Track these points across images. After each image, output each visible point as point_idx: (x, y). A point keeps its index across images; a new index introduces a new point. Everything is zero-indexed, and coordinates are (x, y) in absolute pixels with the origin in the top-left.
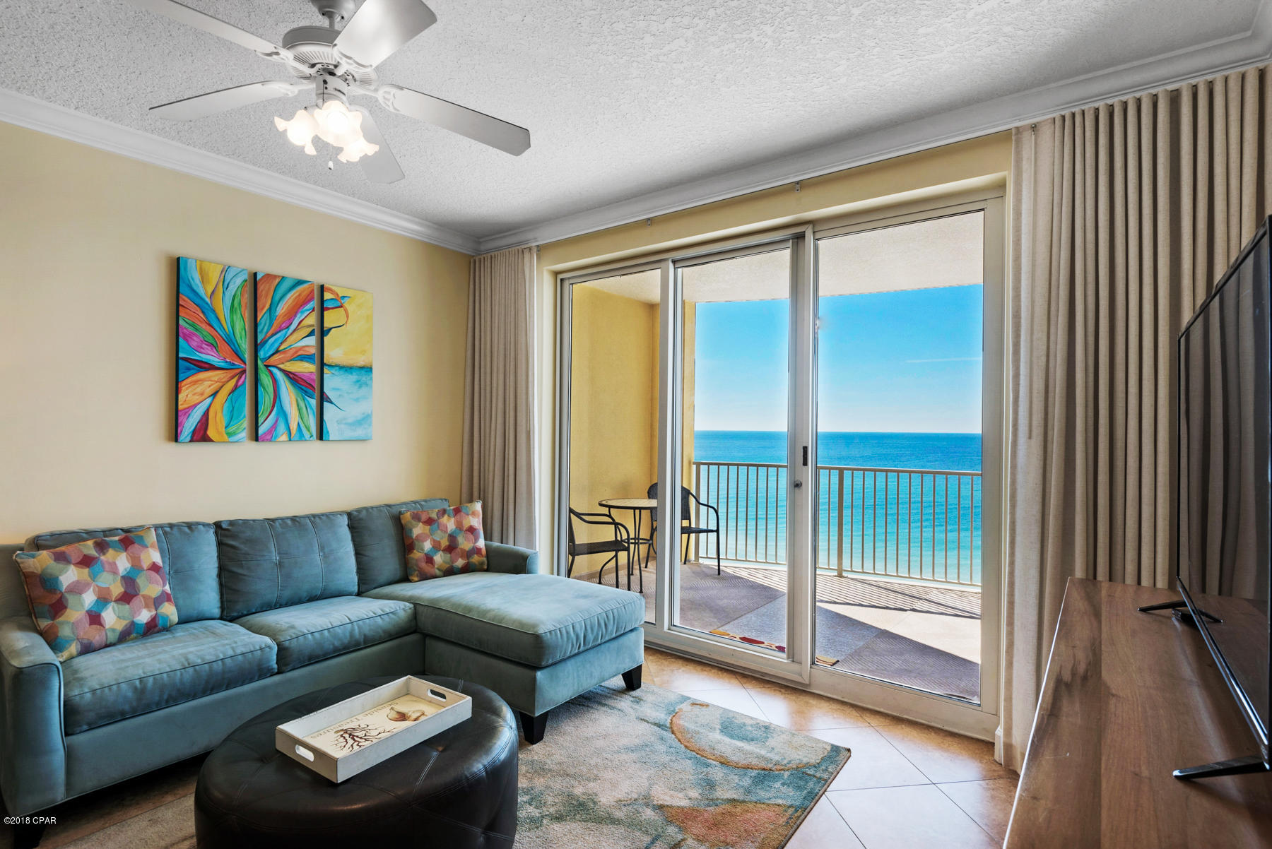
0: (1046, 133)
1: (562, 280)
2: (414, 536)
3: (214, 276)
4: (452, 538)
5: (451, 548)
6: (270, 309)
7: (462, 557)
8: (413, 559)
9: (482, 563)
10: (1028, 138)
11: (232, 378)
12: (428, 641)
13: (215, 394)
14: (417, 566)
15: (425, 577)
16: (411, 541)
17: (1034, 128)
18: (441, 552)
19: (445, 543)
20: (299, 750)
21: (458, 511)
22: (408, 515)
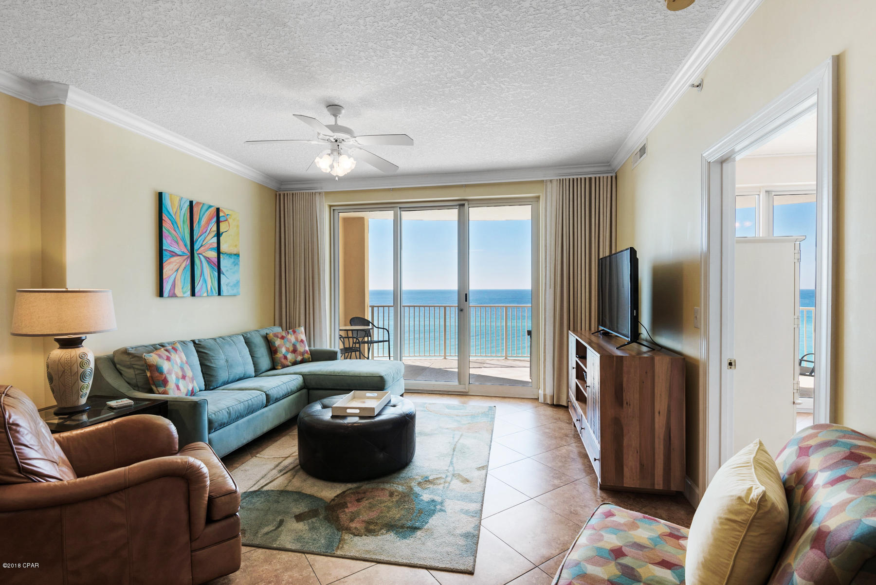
0: (555, 183)
1: (334, 210)
2: (277, 346)
3: (176, 203)
4: (294, 346)
5: (294, 351)
6: (199, 222)
7: (299, 355)
8: (277, 357)
9: (309, 358)
10: (549, 184)
11: (184, 261)
12: (311, 392)
13: (177, 270)
14: (280, 361)
15: (284, 366)
16: (275, 348)
17: (551, 181)
18: (290, 353)
19: (291, 349)
20: (349, 411)
21: (294, 332)
22: (271, 335)
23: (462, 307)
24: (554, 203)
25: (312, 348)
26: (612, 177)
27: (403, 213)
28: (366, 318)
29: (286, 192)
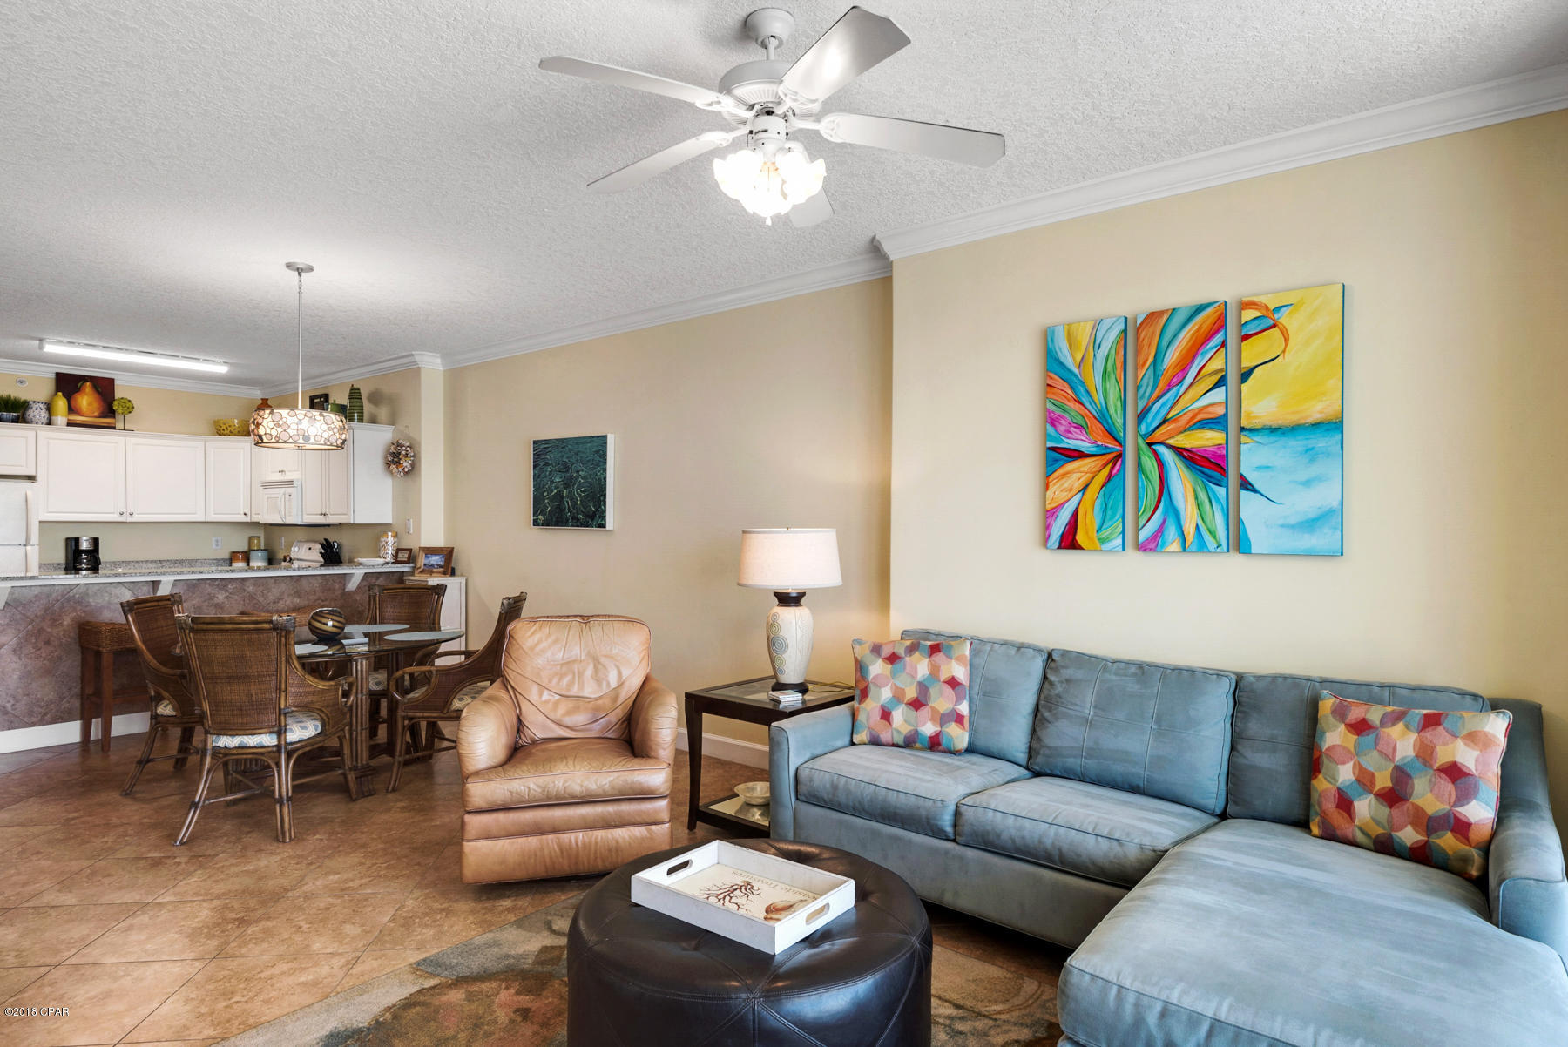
3: (1084, 338)
6: (1155, 362)
7: (1415, 825)
11: (1105, 465)
13: (1084, 489)
21: (1433, 721)
22: (1329, 704)
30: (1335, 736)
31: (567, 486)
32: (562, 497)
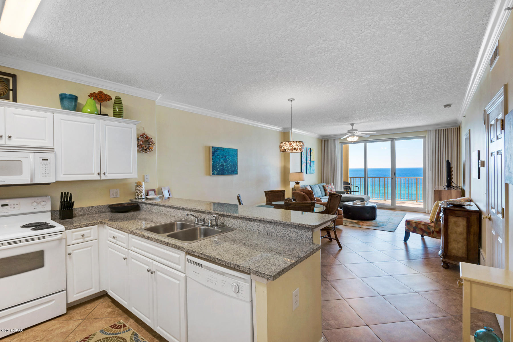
0: (432, 131)
1: (341, 144)
3: (304, 150)
6: (307, 153)
8: (327, 192)
10: (429, 132)
11: (305, 164)
13: (304, 166)
17: (430, 131)
19: (330, 190)
20: (357, 204)
21: (331, 185)
22: (324, 185)
23: (393, 178)
24: (432, 139)
25: (336, 190)
26: (457, 128)
27: (367, 143)
28: (348, 182)
29: (325, 139)
30: (327, 188)
31: (225, 162)
32: (224, 166)
